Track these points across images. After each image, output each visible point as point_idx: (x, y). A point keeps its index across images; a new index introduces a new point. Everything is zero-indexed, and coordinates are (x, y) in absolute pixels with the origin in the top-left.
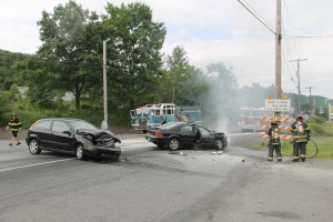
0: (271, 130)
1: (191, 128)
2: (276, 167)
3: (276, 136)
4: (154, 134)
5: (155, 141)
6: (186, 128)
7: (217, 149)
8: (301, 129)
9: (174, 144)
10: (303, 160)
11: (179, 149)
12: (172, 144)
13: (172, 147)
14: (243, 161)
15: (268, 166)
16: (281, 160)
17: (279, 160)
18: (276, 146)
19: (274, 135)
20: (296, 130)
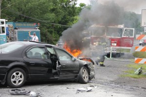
12: (14, 77)
13: (15, 82)
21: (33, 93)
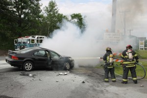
2: (113, 89)
4: (11, 57)
5: (12, 63)
7: (65, 69)
8: (130, 56)
9: (29, 66)
11: (33, 70)
12: (26, 66)
13: (27, 68)
14: (83, 82)
15: (104, 88)
16: (115, 81)
17: (113, 81)
18: (110, 69)
19: (109, 60)
20: (126, 57)
21: (30, 75)
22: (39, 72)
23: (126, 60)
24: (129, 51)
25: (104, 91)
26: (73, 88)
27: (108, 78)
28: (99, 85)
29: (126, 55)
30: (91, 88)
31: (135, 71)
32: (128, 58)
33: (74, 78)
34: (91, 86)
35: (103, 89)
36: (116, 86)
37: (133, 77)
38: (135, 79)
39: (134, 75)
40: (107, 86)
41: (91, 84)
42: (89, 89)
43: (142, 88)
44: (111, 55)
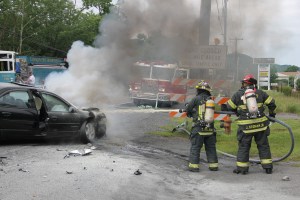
0: (195, 104)
1: (25, 97)
2: (214, 187)
3: (209, 116)
6: (15, 95)
7: (84, 141)
8: (252, 104)
10: (268, 170)
14: (138, 173)
15: (194, 187)
16: (216, 169)
17: (212, 169)
18: (206, 137)
19: (204, 114)
20: (243, 107)
22: (14, 149)
23: (243, 114)
24: (249, 91)
25: (195, 193)
26: (115, 188)
27: (197, 161)
28: (179, 179)
29: (241, 103)
30: (161, 188)
31: (266, 143)
32: (247, 110)
33: (110, 164)
34: (159, 183)
35: (190, 188)
36: (221, 180)
37: (262, 157)
38: (266, 161)
39: (265, 152)
40: (199, 181)
41: (158, 178)
42: (156, 190)
43: (286, 184)
44: (209, 103)
